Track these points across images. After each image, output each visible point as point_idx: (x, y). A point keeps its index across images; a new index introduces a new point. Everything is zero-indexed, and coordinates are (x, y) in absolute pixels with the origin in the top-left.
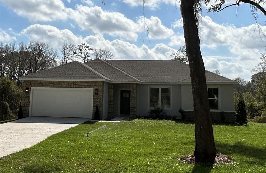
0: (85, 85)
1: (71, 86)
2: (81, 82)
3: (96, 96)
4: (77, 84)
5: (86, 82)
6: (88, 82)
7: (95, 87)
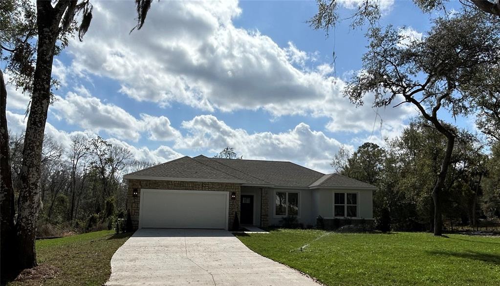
0: (218, 187)
1: (199, 188)
2: (212, 183)
3: (232, 201)
4: (207, 185)
5: (219, 184)
6: (222, 184)
7: (231, 190)
